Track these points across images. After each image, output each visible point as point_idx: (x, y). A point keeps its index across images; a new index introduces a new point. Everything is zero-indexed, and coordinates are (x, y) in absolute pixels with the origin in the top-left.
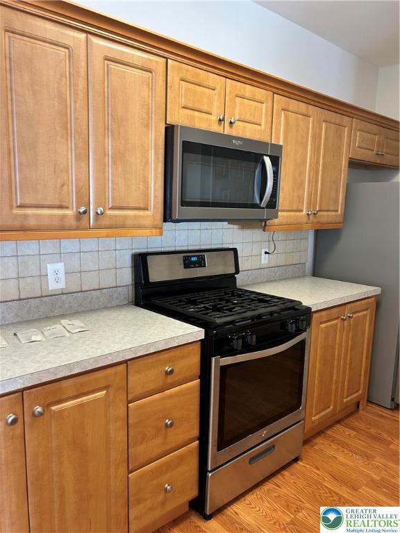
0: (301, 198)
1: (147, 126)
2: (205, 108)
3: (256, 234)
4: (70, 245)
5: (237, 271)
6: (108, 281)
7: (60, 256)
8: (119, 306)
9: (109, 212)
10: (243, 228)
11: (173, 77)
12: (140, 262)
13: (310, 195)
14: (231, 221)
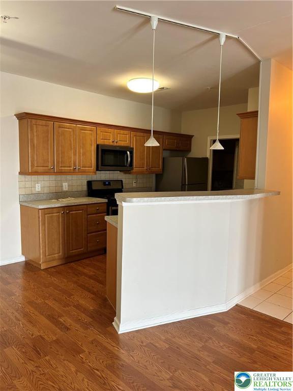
0: (143, 164)
1: (92, 145)
2: (108, 138)
3: (127, 176)
4: (69, 177)
5: (123, 188)
6: (80, 189)
7: (66, 181)
8: (83, 197)
9: (81, 168)
10: (125, 173)
11: (99, 132)
12: (89, 183)
13: (147, 163)
14: (120, 171)
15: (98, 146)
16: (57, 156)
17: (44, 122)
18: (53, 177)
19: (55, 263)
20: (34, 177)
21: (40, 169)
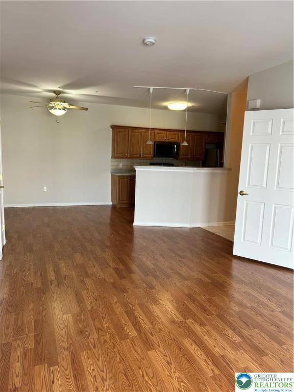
0: (188, 153)
2: (162, 137)
9: (144, 155)
11: (156, 133)
15: (155, 142)
16: (130, 148)
17: (123, 130)
18: (129, 160)
19: (125, 206)
20: (119, 160)
21: (121, 155)
